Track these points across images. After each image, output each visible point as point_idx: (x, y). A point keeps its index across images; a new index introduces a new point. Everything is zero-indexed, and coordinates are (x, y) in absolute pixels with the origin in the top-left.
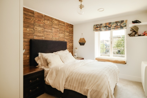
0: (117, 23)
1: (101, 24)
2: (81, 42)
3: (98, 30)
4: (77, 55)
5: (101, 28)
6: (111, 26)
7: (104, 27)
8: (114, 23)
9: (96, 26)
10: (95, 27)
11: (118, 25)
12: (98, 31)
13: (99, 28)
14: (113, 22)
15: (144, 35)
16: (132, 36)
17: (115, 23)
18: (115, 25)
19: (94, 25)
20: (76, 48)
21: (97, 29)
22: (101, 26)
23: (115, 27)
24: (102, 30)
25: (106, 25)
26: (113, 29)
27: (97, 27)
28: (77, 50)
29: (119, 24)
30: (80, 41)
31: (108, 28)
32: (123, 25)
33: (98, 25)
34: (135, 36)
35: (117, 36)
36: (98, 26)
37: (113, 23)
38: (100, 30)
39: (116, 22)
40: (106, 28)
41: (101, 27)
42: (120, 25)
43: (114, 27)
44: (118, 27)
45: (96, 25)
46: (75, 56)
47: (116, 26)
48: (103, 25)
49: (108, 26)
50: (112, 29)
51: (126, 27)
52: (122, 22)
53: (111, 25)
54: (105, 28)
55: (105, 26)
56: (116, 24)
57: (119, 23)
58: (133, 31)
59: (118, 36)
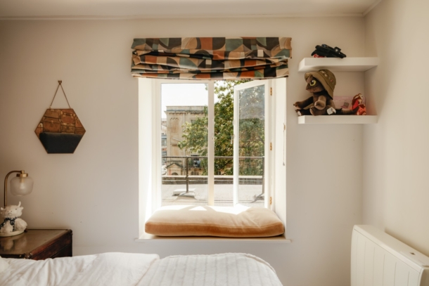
0: (253, 48)
1: (176, 42)
2: (53, 129)
3: (160, 69)
4: (21, 217)
5: (175, 62)
6: (226, 54)
7: (192, 56)
8: (239, 45)
9: (144, 45)
10: (141, 53)
11: (255, 53)
12: (156, 74)
13: (165, 59)
14: (232, 40)
15: (353, 113)
16: (317, 112)
17: (242, 46)
18: (242, 56)
19: (136, 40)
20: (19, 174)
21: (151, 66)
22: (174, 50)
23: (242, 61)
24: (177, 75)
25: (199, 47)
26: (232, 71)
27: (155, 53)
28: (23, 186)
29: (261, 53)
30: (48, 127)
31: (212, 66)
32: (276, 61)
33: (159, 41)
34: (327, 114)
35: (190, 107)
36: (161, 50)
37: (235, 43)
38: (167, 71)
39: (248, 42)
40: (201, 61)
41: (174, 55)
42: (265, 55)
43: (238, 66)
44: (258, 64)
45: (150, 42)
46: (8, 223)
47: (249, 59)
48: (183, 47)
49: (211, 57)
50: (226, 72)
51: (284, 71)
52: (272, 43)
53: (223, 49)
54: (197, 62)
55: (194, 51)
56: (249, 51)
57: (261, 45)
58: (318, 90)
59: (193, 109)
